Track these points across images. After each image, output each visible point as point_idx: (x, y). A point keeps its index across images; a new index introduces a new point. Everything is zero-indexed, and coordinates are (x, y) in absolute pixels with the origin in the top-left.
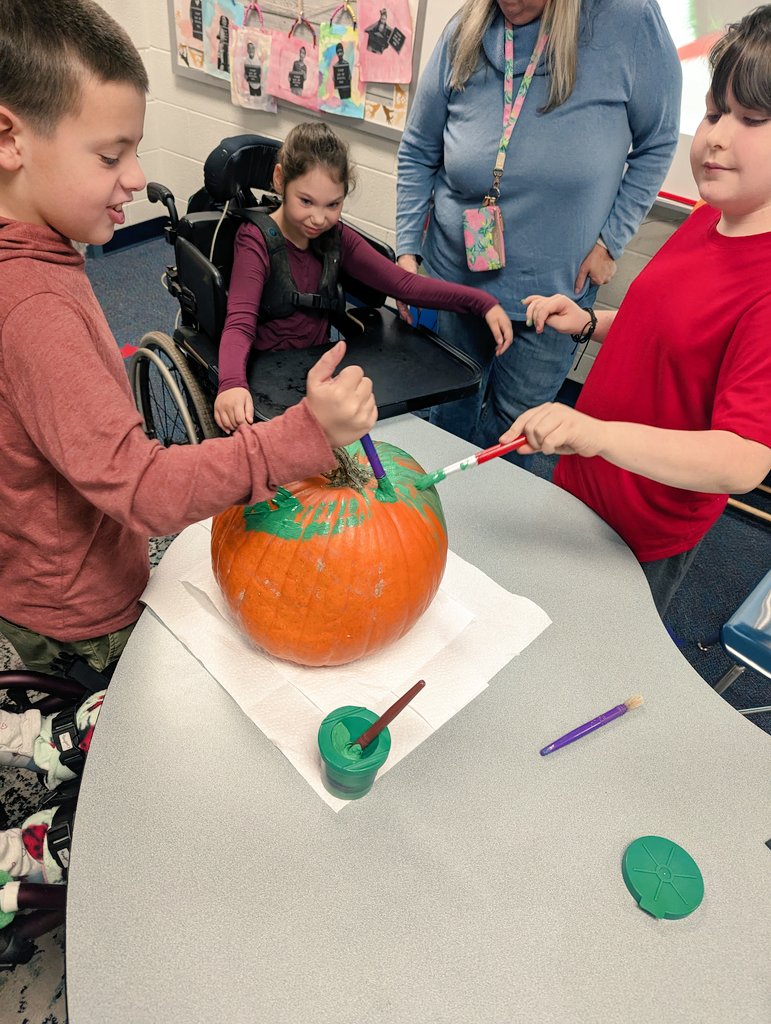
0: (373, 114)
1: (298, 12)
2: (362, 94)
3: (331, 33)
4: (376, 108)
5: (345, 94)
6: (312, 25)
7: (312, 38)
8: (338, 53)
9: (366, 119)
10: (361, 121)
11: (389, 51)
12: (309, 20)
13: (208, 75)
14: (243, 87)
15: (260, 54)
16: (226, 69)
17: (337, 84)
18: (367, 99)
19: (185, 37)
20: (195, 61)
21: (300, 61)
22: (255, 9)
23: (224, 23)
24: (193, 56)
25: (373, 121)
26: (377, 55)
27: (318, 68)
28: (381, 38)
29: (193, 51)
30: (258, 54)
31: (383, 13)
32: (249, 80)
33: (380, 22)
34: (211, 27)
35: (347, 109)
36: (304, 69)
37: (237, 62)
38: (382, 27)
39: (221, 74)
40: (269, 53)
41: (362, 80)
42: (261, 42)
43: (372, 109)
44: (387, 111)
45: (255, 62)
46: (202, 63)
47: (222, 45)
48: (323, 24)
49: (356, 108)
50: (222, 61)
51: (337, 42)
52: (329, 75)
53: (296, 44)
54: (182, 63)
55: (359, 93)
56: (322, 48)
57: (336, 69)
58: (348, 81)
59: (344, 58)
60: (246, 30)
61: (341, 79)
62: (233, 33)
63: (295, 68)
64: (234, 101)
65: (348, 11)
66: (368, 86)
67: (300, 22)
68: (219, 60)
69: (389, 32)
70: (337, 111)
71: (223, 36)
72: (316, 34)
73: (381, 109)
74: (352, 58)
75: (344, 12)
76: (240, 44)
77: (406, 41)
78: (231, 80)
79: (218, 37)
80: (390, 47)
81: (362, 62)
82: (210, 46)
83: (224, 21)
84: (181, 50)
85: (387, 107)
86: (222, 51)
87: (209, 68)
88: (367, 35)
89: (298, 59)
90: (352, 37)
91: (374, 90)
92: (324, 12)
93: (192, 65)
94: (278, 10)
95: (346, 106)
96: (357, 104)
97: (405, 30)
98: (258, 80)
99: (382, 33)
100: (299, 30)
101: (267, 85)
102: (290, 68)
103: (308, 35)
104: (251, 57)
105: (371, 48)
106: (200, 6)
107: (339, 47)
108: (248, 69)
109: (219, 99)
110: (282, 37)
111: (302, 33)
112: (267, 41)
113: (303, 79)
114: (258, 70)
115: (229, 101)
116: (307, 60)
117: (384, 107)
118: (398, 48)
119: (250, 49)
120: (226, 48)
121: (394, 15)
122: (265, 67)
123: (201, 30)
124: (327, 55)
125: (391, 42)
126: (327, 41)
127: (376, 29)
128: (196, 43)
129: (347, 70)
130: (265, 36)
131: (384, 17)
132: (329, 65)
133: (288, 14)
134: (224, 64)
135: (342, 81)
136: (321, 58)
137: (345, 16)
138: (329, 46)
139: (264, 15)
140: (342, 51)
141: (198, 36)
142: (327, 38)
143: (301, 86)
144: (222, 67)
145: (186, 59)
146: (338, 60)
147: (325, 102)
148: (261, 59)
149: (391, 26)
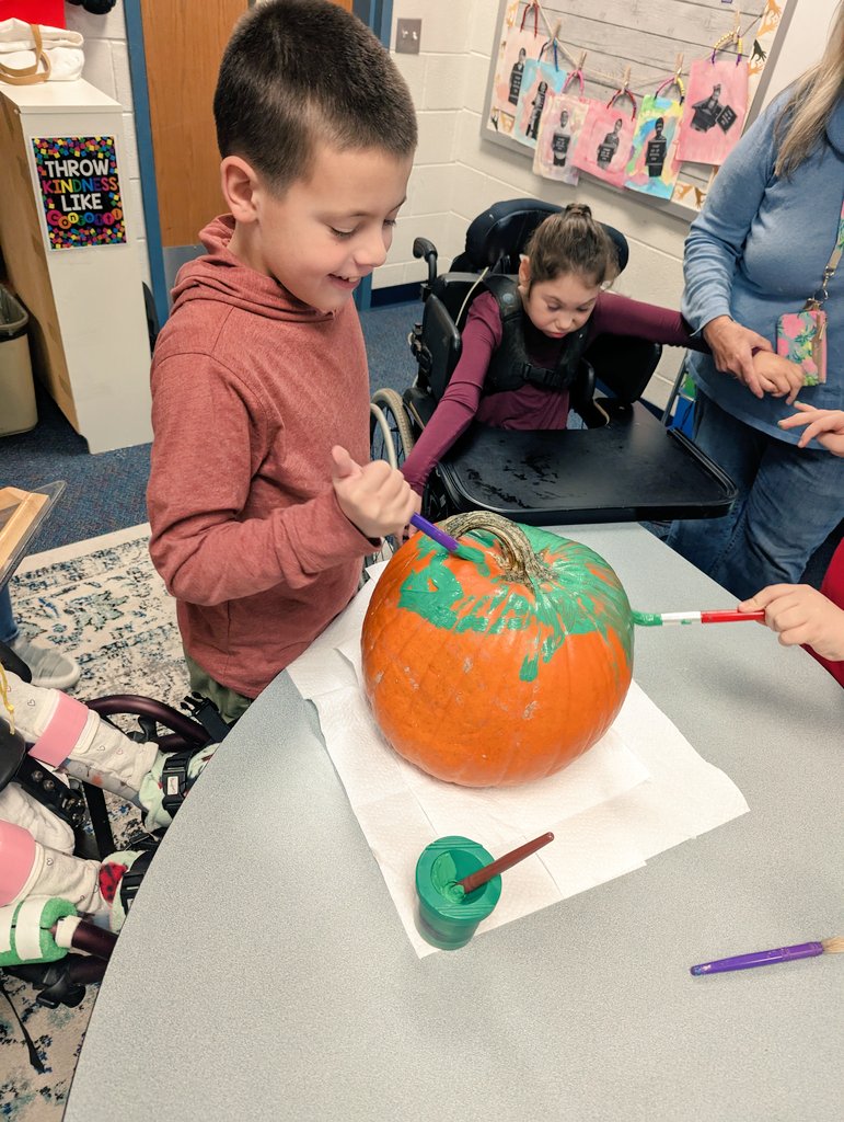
0: (682, 195)
1: (622, 83)
2: (674, 174)
3: (654, 107)
4: (686, 189)
5: (655, 171)
6: (635, 97)
7: (632, 110)
8: (657, 127)
9: (673, 200)
10: (666, 202)
11: (716, 130)
12: (633, 91)
13: (514, 141)
14: (548, 156)
15: (573, 123)
16: (534, 136)
17: (648, 160)
18: (679, 178)
19: (500, 101)
20: (504, 126)
21: (614, 133)
22: (578, 77)
23: (543, 90)
24: (504, 120)
25: (682, 203)
26: (701, 134)
27: (633, 141)
28: (709, 116)
29: (505, 116)
30: (570, 123)
31: (717, 89)
32: (555, 149)
33: (711, 98)
34: (528, 92)
35: (654, 188)
36: (617, 141)
37: (546, 130)
38: (712, 103)
39: (528, 141)
40: (582, 123)
41: (677, 158)
42: (577, 111)
43: (682, 190)
44: (699, 194)
45: (566, 132)
46: (511, 128)
47: (535, 111)
48: (647, 96)
49: (665, 187)
50: (532, 128)
51: (657, 116)
52: (641, 150)
53: (613, 116)
54: (491, 126)
55: (671, 172)
56: (640, 121)
57: (651, 145)
58: (661, 159)
59: (662, 133)
60: (563, 98)
61: (656, 154)
62: (549, 100)
63: (606, 141)
64: (534, 168)
65: (677, 85)
66: (683, 165)
67: (622, 92)
68: (529, 126)
69: (719, 109)
70: (643, 189)
71: (538, 102)
72: (638, 106)
73: (692, 192)
74: (671, 134)
75: (673, 85)
76: (554, 111)
77: (737, 121)
78: (536, 148)
79: (534, 103)
80: (717, 125)
81: (681, 139)
82: (523, 112)
83: (543, 87)
84: (492, 114)
85: (700, 190)
86: (534, 117)
87: (517, 134)
88: (694, 111)
89: (612, 131)
90: (676, 112)
91: (689, 171)
92: (652, 84)
93: (500, 129)
94: (601, 80)
95: (654, 184)
96: (667, 184)
97: (738, 109)
98: (564, 150)
99: (711, 111)
100: (620, 101)
101: (572, 157)
102: (601, 141)
103: (628, 106)
104: (563, 126)
105: (695, 126)
106: (522, 70)
107: (660, 122)
108: (556, 138)
109: (521, 166)
110: (600, 107)
111: (622, 105)
112: (582, 110)
113: (612, 152)
114: (567, 140)
115: (529, 168)
116: (622, 133)
117: (697, 190)
118: (725, 128)
119: (564, 117)
120: (538, 115)
121: (729, 91)
122: (575, 137)
123: (517, 94)
124: (644, 129)
125: (719, 121)
126: (648, 115)
127: (705, 106)
128: (509, 108)
129: (663, 147)
130: (582, 105)
131: (717, 93)
132: (644, 139)
133: (612, 84)
134: (533, 131)
135: (655, 159)
136: (637, 131)
137: (673, 89)
138: (649, 120)
139: (585, 83)
140: (662, 127)
141: (513, 101)
142: (648, 112)
143: (609, 160)
144: (531, 133)
145: (496, 124)
146: (655, 135)
147: (631, 178)
148: (573, 129)
149: (723, 103)
